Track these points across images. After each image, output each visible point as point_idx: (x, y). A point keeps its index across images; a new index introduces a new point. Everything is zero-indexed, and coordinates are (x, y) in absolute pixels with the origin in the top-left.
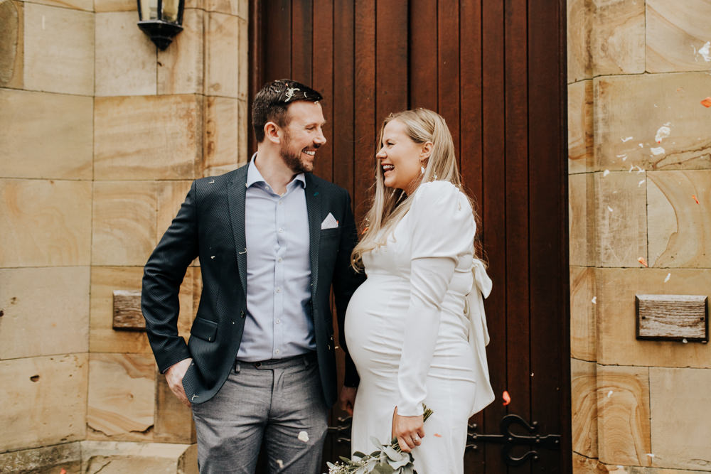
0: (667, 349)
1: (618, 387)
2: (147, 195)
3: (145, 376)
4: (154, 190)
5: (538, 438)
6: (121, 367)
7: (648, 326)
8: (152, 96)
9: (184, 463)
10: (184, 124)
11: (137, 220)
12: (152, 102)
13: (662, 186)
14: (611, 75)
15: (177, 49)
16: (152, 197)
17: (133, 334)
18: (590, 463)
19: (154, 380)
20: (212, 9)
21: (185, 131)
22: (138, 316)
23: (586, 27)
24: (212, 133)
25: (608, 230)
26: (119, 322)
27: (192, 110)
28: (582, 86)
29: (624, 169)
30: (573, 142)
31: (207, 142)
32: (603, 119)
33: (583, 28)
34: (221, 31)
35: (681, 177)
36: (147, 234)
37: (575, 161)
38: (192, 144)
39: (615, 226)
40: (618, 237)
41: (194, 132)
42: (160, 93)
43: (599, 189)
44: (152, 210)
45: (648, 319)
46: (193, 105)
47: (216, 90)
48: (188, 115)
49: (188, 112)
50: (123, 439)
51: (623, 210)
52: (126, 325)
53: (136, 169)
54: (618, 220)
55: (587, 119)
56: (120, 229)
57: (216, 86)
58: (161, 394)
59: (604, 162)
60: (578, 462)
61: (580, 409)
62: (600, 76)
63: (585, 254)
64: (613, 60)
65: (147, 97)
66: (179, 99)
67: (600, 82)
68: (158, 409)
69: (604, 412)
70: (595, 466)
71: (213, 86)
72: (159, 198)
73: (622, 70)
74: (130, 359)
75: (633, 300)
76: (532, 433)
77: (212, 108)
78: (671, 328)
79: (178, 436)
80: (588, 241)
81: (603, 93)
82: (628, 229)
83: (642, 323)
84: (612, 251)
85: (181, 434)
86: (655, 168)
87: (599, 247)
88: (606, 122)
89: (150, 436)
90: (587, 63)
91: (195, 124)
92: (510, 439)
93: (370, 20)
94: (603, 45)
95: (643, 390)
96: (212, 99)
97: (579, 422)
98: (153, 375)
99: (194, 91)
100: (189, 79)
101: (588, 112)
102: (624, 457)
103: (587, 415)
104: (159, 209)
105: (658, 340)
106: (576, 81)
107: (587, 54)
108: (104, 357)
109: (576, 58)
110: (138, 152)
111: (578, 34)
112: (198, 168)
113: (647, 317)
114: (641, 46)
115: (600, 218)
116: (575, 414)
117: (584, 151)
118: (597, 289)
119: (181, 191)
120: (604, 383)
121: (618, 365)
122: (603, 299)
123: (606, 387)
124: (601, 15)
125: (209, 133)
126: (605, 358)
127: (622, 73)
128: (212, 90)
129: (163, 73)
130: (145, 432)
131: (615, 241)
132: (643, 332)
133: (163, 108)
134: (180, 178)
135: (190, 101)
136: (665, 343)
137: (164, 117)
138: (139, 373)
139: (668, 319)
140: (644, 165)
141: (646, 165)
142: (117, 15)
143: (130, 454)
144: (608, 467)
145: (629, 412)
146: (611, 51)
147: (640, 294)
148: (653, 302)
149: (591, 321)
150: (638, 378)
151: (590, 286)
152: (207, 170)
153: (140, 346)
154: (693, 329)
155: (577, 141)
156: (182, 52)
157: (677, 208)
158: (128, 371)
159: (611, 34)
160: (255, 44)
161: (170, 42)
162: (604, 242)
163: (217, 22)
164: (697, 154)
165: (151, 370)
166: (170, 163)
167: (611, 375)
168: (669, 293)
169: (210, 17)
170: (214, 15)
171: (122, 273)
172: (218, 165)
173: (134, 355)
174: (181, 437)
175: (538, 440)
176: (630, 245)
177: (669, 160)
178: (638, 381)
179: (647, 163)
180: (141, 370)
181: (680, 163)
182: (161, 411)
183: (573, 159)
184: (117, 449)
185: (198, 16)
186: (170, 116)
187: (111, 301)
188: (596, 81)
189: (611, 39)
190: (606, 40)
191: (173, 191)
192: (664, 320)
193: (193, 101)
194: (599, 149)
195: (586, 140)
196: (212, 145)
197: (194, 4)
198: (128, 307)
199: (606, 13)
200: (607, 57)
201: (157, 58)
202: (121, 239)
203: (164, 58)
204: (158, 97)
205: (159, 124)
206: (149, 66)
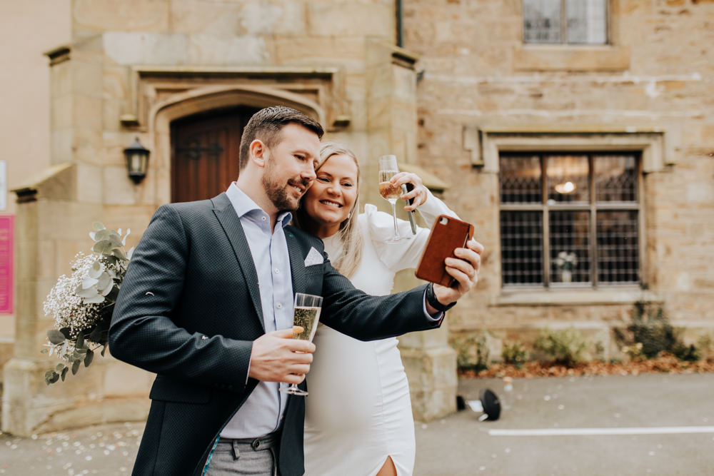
12: (132, 207)
15: (144, 184)
34: (162, 176)
65: (130, 205)
66: (145, 206)
71: (159, 200)
100: (150, 198)
129: (137, 195)
133: (138, 210)
135: (150, 207)
137: (138, 214)
156: (147, 185)
160: (173, 180)
161: (141, 181)
163: (160, 172)
170: (159, 169)
185: (154, 170)
186: (141, 213)
197: (152, 165)
201: (135, 188)
203: (138, 188)
204: (135, 205)
205: (135, 217)
206: (131, 191)
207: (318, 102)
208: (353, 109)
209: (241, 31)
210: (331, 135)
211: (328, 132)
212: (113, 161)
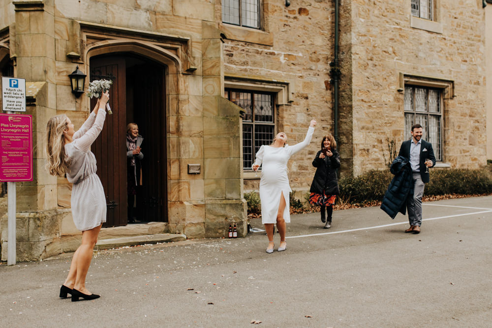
0: (193, 176)
1: (184, 185)
6: (67, 188)
12: (74, 113)
13: (192, 141)
14: (183, 116)
25: (183, 150)
28: (175, 118)
29: (185, 137)
33: (175, 104)
35: (196, 139)
43: (181, 141)
49: (85, 116)
51: (185, 146)
54: (184, 148)
55: (176, 125)
59: (181, 135)
60: (173, 203)
61: (174, 191)
62: (181, 115)
63: (176, 156)
64: (183, 112)
65: (73, 111)
66: (83, 112)
67: (181, 117)
69: (182, 190)
70: (178, 203)
73: (185, 115)
75: (187, 165)
78: (194, 171)
80: (177, 153)
81: (181, 119)
82: (186, 150)
84: (183, 155)
86: (191, 137)
87: (180, 154)
88: (182, 126)
90: (176, 112)
93: (117, 93)
95: (189, 185)
97: (174, 194)
100: (85, 107)
101: (177, 123)
102: (186, 199)
103: (176, 192)
106: (173, 115)
107: (176, 110)
108: (62, 185)
109: (173, 110)
113: (190, 169)
114: (188, 110)
115: (181, 147)
116: (172, 192)
117: (176, 132)
118: (179, 163)
120: (182, 184)
121: (184, 180)
122: (182, 165)
124: (181, 102)
126: (182, 178)
129: (78, 105)
131: (184, 152)
132: (190, 172)
135: (85, 113)
136: (193, 174)
137: (78, 117)
140: (189, 136)
142: (64, 86)
144: (183, 202)
145: (186, 190)
146: (183, 110)
147: (189, 164)
148: (191, 165)
149: (177, 171)
150: (188, 182)
151: (177, 163)
154: (198, 171)
155: (173, 129)
156: (83, 99)
158: (69, 189)
159: (183, 106)
161: (80, 97)
162: (182, 153)
164: (198, 134)
167: (184, 182)
168: (193, 164)
176: (187, 153)
177: (193, 135)
181: (195, 136)
184: (69, 210)
186: (80, 117)
188: (179, 117)
189: (183, 108)
190: (181, 108)
192: (193, 169)
194: (180, 132)
195: (176, 130)
197: (85, 86)
201: (76, 100)
203: (78, 100)
204: (76, 111)
205: (77, 119)
206: (73, 102)
207: (177, 56)
208: (196, 62)
209: (137, 7)
210: (185, 76)
211: (183, 74)
212: (62, 81)
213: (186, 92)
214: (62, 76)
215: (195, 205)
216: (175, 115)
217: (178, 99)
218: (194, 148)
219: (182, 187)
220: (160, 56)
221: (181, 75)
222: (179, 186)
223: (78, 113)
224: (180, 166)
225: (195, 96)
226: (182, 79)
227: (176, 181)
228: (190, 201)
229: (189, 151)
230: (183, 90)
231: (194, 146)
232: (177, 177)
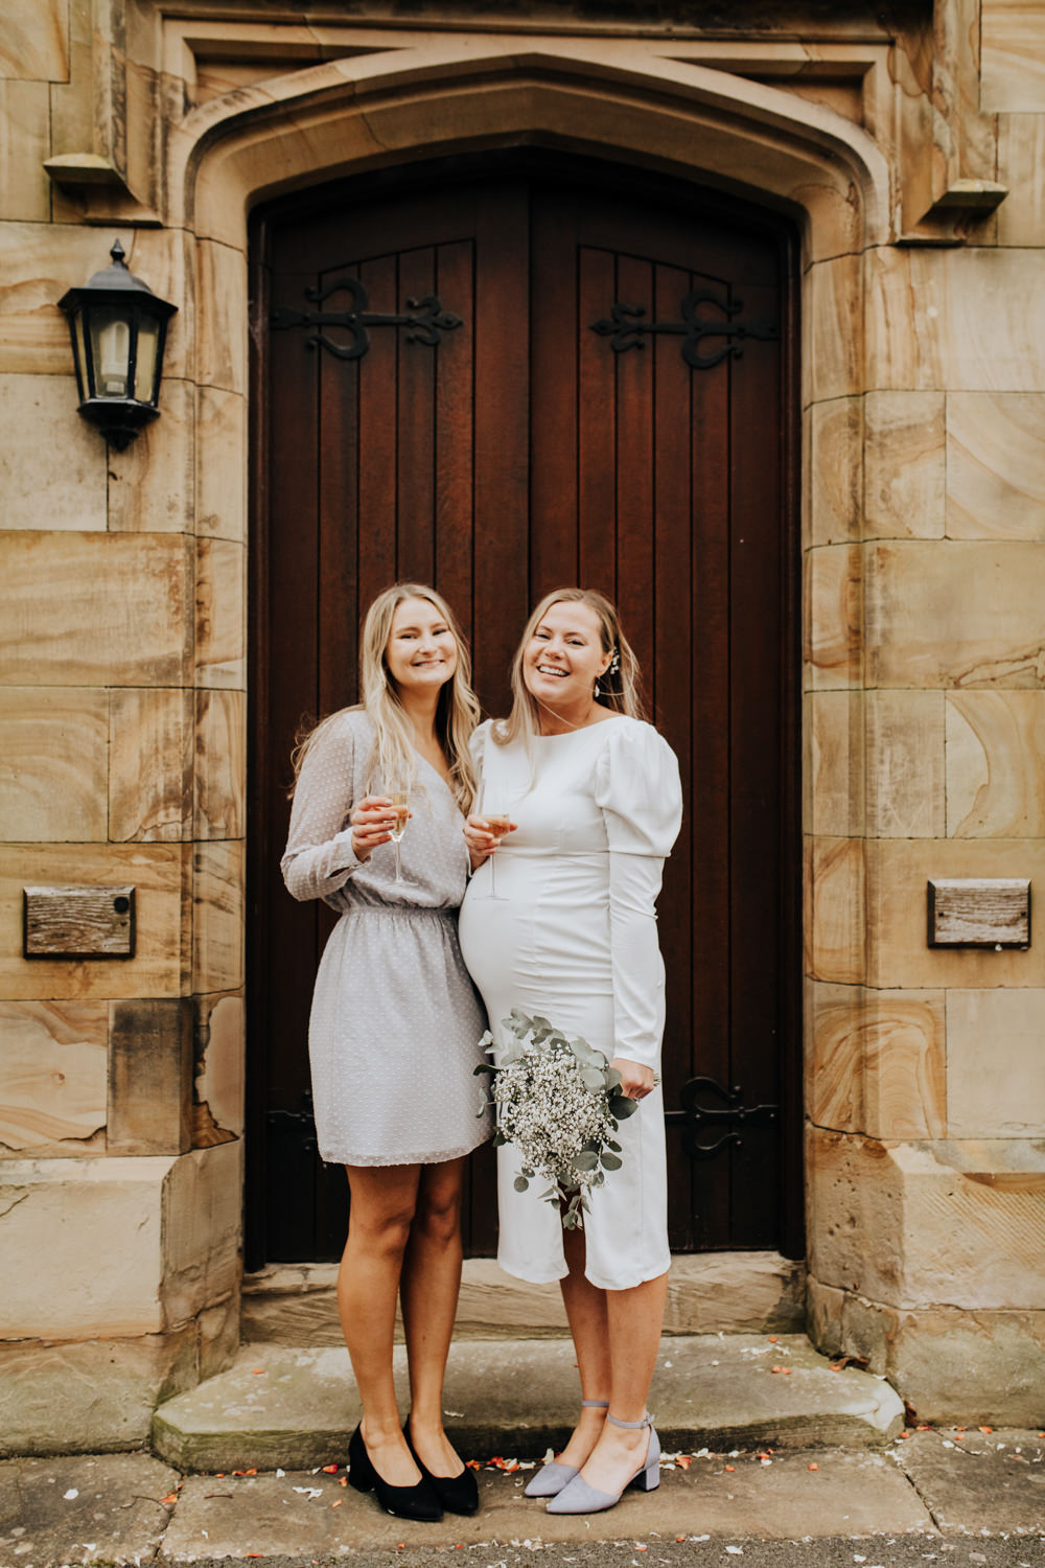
0: (971, 960)
1: (900, 1022)
2: (88, 712)
3: (88, 1040)
4: (104, 704)
5: (742, 1111)
6: (37, 1024)
7: (948, 926)
8: (97, 534)
9: (170, 1189)
10: (162, 586)
11: (68, 759)
12: (97, 545)
13: (967, 713)
14: (895, 539)
15: (147, 452)
16: (98, 716)
17: (63, 964)
18: (850, 1141)
19: (107, 1045)
20: (207, 380)
21: (165, 599)
22: (76, 933)
23: (851, 460)
24: (207, 604)
25: (888, 781)
26: (37, 943)
27: (178, 562)
28: (843, 553)
29: (912, 686)
30: (823, 641)
31: (197, 620)
32: (882, 608)
33: (846, 461)
34: (219, 422)
35: (994, 700)
36: (88, 784)
37: (826, 671)
38: (177, 623)
39: (899, 773)
40: (902, 791)
41: (180, 602)
42: (114, 528)
43: (876, 716)
44: (99, 740)
45: (947, 916)
46: (180, 554)
47: (212, 527)
48: (170, 569)
49: (169, 566)
50: (45, 1155)
51: (910, 749)
52: (51, 949)
53: (67, 666)
54: (903, 765)
55: (851, 605)
56: (34, 774)
57: (212, 521)
58: (121, 1070)
59: (881, 673)
60: (826, 1141)
61: (831, 1060)
62: (878, 539)
63: (845, 817)
64: (898, 516)
65: (88, 535)
66: (152, 542)
67: (878, 549)
68: (115, 1097)
69: (880, 1060)
70: (858, 1144)
71: (207, 520)
72: (112, 719)
73: (910, 532)
74: (57, 1010)
75: (924, 888)
76: (731, 1104)
77: (207, 560)
78: (979, 928)
79: (154, 1142)
80: (851, 797)
81: (882, 566)
82: (917, 779)
83: (939, 922)
84: (893, 813)
85: (159, 1138)
86: (957, 685)
87: (873, 806)
88: (887, 612)
89: (99, 1145)
90: (851, 517)
91: (183, 588)
92: (698, 1116)
94: (883, 491)
95: (936, 1024)
96: (205, 542)
97: (828, 1079)
98: (104, 1038)
99: (181, 529)
100: (171, 507)
101: (853, 594)
102: (907, 1127)
103: (846, 1066)
104: (112, 739)
105: (960, 947)
106: (830, 543)
107: (852, 502)
108: (3, 1008)
109: (831, 507)
110: (70, 635)
111: (836, 468)
112: (187, 668)
113: (946, 913)
114: (940, 496)
115: (876, 762)
116: (822, 1067)
117: (846, 656)
118: (867, 871)
119: (157, 708)
120: (881, 1016)
121: (900, 988)
122: (880, 887)
123: (882, 1022)
124: (881, 445)
125: (200, 603)
126: (883, 977)
127: (911, 536)
128: (205, 526)
129: (119, 494)
130: (87, 1140)
131: (899, 798)
132: (941, 937)
133: (118, 555)
134: (154, 684)
135: (172, 545)
136: (968, 952)
137: (122, 573)
138: (75, 1034)
139: (977, 915)
140: (941, 680)
141: (945, 681)
142: (27, 380)
143: (68, 1178)
144: (885, 1144)
145: (916, 1058)
146: (895, 502)
147: (936, 879)
148: (955, 890)
149: (854, 921)
150: (929, 1007)
151: (853, 867)
152: (197, 670)
153: (76, 986)
154: (1012, 930)
155: (833, 638)
156: (158, 457)
157: (989, 748)
158: (53, 1032)
159: (896, 474)
160: (260, 443)
161: (135, 436)
162: (882, 800)
163: (212, 402)
164: (1019, 666)
165: (98, 1028)
166: (135, 657)
167: (891, 1003)
168: (975, 877)
169: (202, 396)
170: (209, 393)
171: (38, 856)
172: (215, 662)
173: (65, 1003)
174: (160, 1144)
175: (742, 1116)
176: (920, 803)
177: (978, 675)
178: (929, 1011)
179: (946, 679)
180: (80, 1029)
181: (993, 679)
182: (119, 1102)
183: (821, 666)
184: (37, 1172)
185: (188, 394)
186: (134, 571)
187: (17, 906)
188: (869, 547)
189: (895, 484)
190: (888, 484)
191: (141, 706)
192: (970, 917)
193: (179, 547)
194: (875, 654)
195: (849, 639)
196: (207, 624)
197: (180, 372)
198: (57, 916)
199: (888, 441)
200: (888, 510)
201: (108, 464)
202: (36, 794)
203: (120, 464)
204: (110, 535)
205: (113, 586)
206: (90, 480)
210: (916, 261)
211: (904, 246)
212: (16, 349)
213: (926, 370)
214: (17, 314)
215: (982, 1179)
216: (846, 536)
217: (857, 424)
218: (981, 766)
219: (882, 1042)
220: (731, 140)
221: (886, 254)
222: (864, 1032)
223: (122, 543)
224: (868, 892)
225: (998, 397)
226: (894, 284)
227: (847, 994)
228: (940, 1149)
229: (941, 790)
230: (901, 357)
231: (980, 750)
232: (850, 963)
